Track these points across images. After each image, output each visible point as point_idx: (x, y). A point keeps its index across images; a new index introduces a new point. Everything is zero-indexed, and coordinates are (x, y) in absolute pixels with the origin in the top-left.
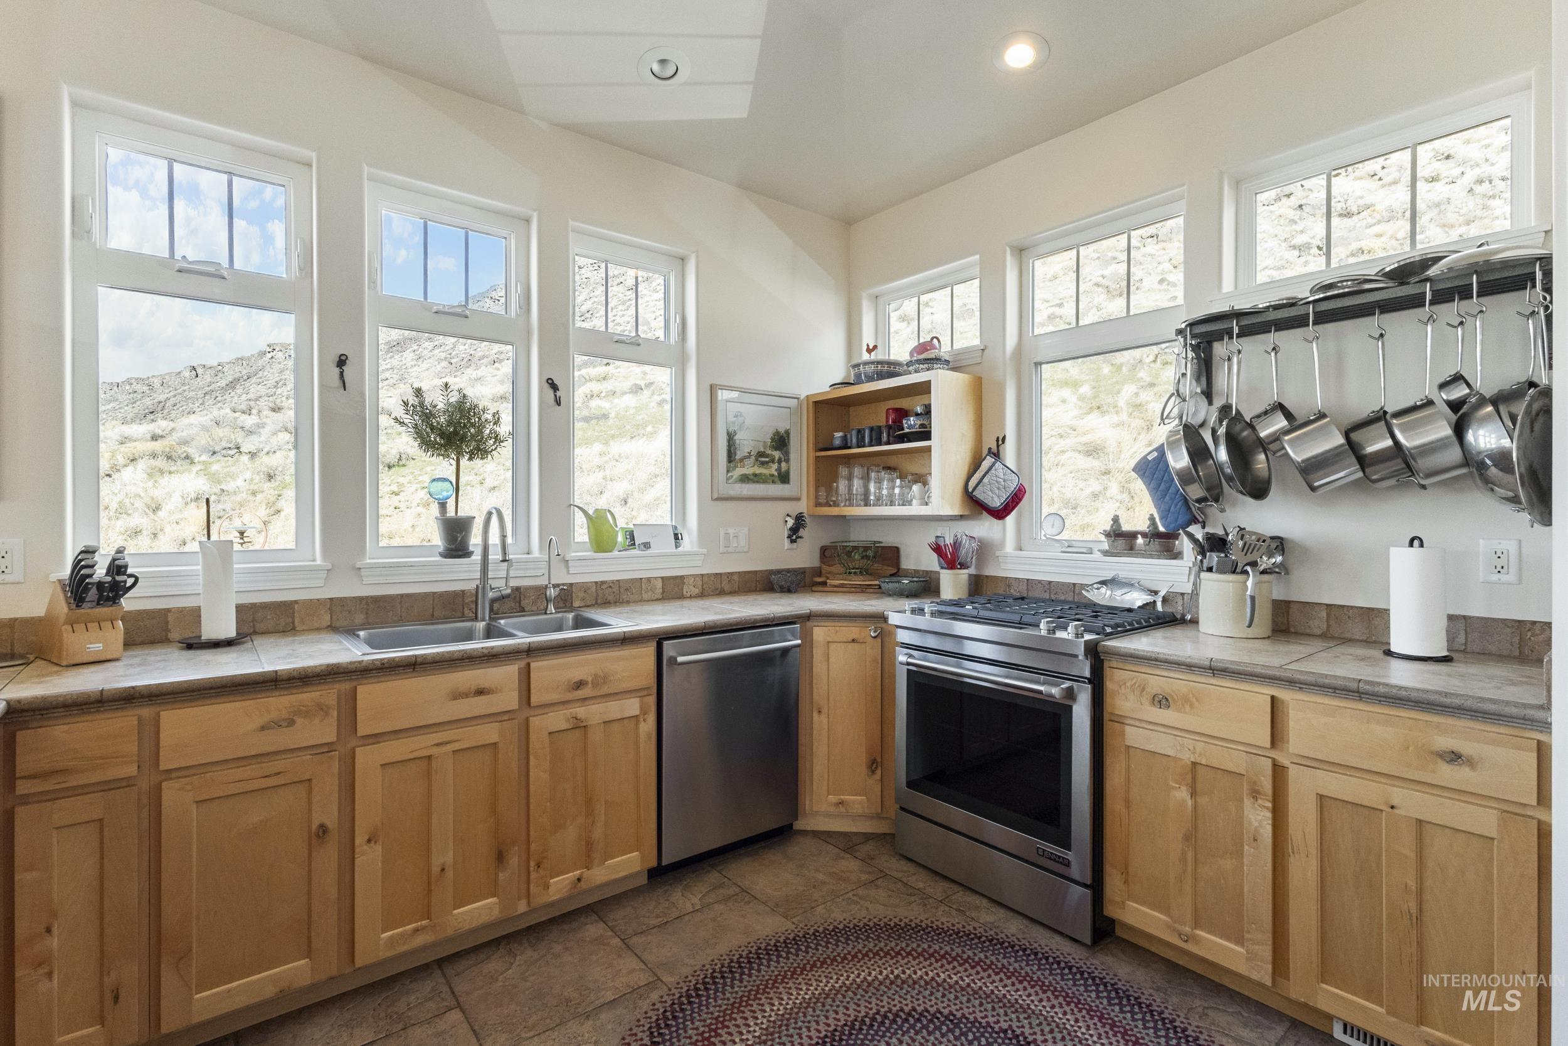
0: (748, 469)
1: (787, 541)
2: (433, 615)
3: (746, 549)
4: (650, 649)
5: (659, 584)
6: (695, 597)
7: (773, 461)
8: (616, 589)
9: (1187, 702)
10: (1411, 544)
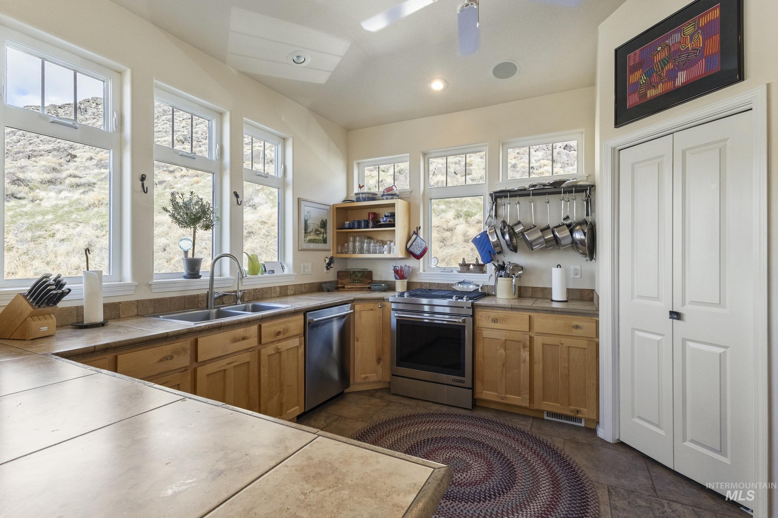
0: (312, 237)
1: (325, 269)
2: (184, 307)
3: (311, 273)
4: (302, 317)
5: (278, 289)
6: (292, 295)
7: (321, 233)
8: (261, 292)
9: (504, 320)
10: (557, 267)
